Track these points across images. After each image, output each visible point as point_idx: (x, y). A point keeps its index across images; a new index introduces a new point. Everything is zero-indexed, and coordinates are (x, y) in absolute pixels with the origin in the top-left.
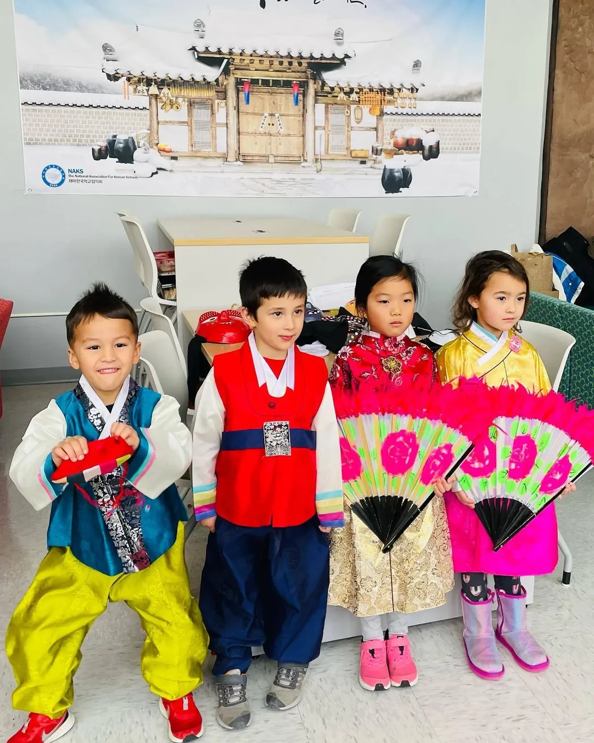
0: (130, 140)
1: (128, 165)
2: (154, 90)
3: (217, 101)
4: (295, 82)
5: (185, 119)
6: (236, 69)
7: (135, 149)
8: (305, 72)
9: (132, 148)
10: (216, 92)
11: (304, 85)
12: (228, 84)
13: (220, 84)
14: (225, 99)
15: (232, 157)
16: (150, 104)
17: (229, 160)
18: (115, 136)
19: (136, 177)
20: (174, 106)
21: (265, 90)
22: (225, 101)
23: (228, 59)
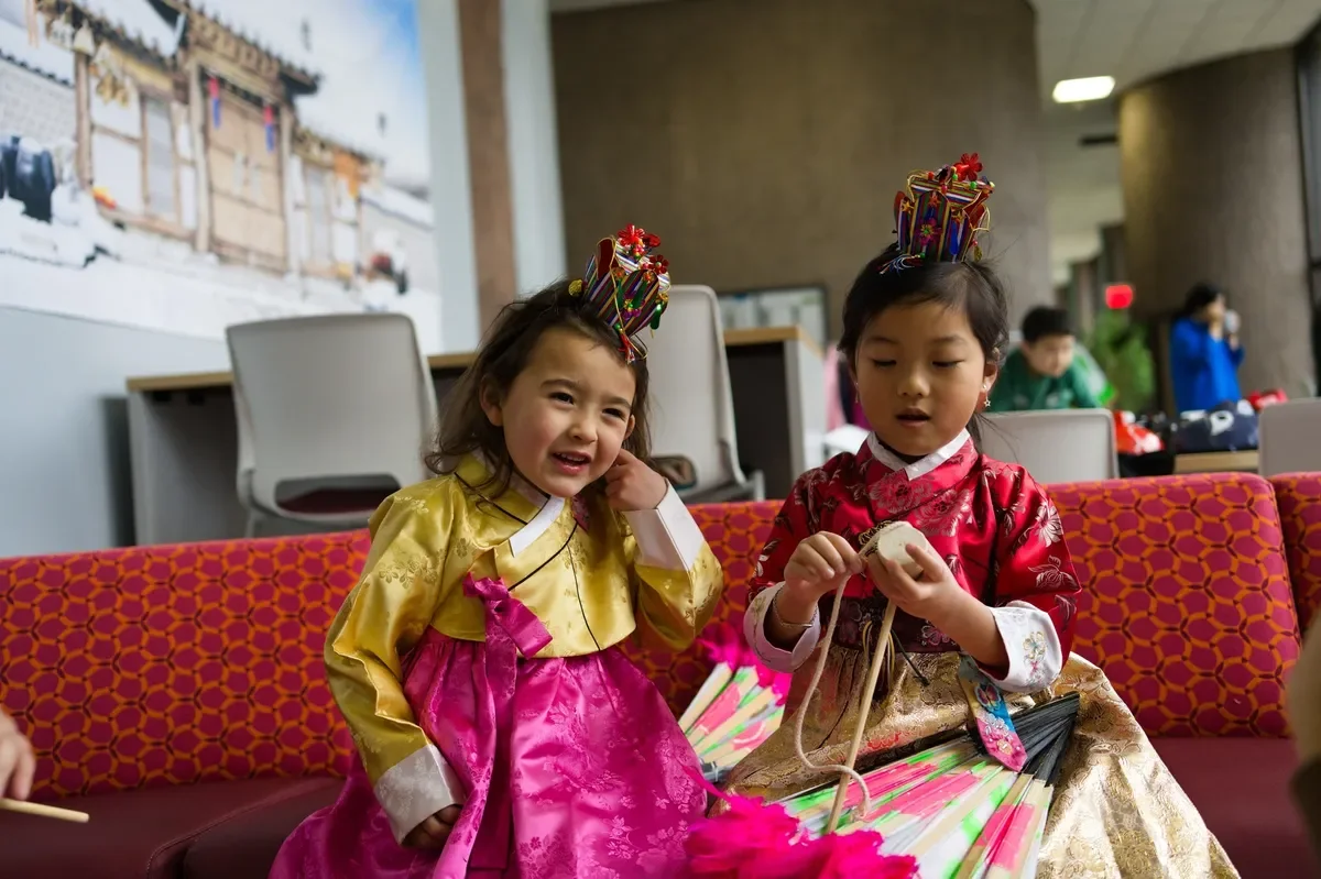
0: (45, 161)
1: (42, 225)
2: (85, 39)
3: (175, 105)
4: (266, 101)
5: (135, 132)
6: (196, 43)
7: (53, 186)
8: (275, 84)
9: (48, 181)
10: (173, 82)
11: (276, 110)
12: (189, 71)
13: (178, 67)
14: (187, 103)
15: (202, 242)
16: (77, 74)
17: (198, 246)
18: (16, 140)
19: (59, 264)
20: (120, 94)
21: (235, 104)
22: (186, 107)
23: (185, 15)
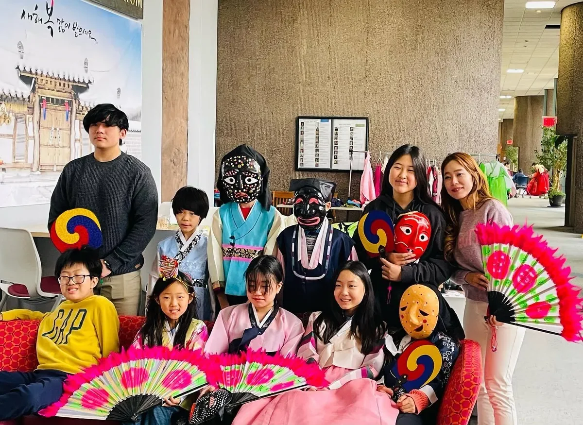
3: (28, 116)
4: (66, 101)
5: (12, 132)
6: (39, 88)
8: (70, 93)
10: (28, 107)
11: (70, 103)
12: (35, 101)
13: (31, 101)
14: (32, 114)
15: (35, 166)
17: (33, 170)
20: (7, 121)
21: (52, 108)
22: (32, 116)
23: (35, 78)
